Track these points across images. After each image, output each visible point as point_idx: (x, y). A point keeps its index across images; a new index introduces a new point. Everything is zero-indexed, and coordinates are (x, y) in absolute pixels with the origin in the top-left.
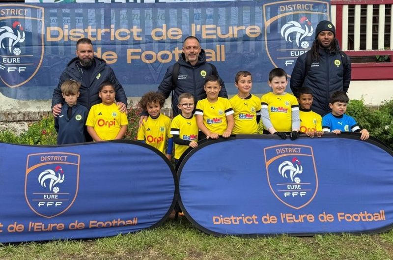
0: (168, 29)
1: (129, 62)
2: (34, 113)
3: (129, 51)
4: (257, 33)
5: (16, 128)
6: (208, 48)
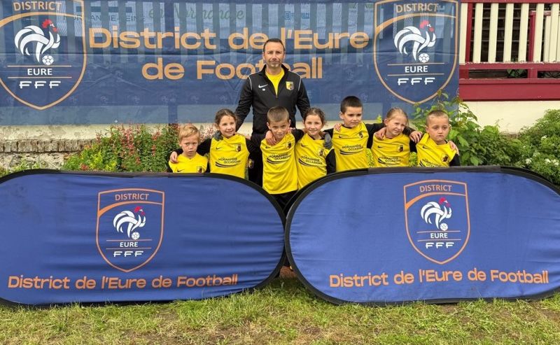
0: (250, 34)
1: (199, 77)
2: (72, 142)
3: (200, 63)
4: (364, 42)
5: (47, 161)
6: (302, 61)
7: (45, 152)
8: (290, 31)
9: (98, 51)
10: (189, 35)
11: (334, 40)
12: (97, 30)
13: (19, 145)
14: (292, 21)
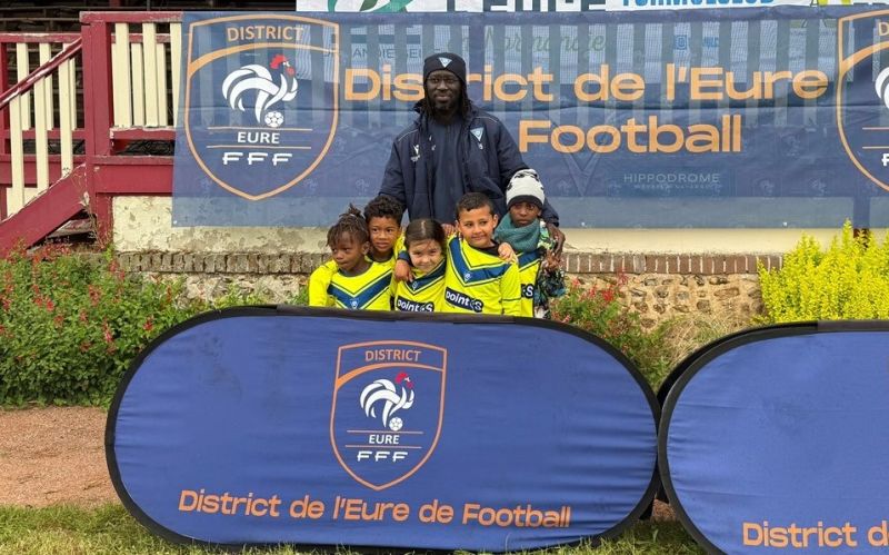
0: (612, 75)
2: (313, 256)
3: (524, 125)
4: (818, 87)
5: (272, 288)
6: (704, 121)
7: (270, 273)
8: (683, 71)
9: (360, 106)
10: (509, 77)
11: (763, 84)
12: (359, 72)
13: (229, 260)
14: (687, 53)
